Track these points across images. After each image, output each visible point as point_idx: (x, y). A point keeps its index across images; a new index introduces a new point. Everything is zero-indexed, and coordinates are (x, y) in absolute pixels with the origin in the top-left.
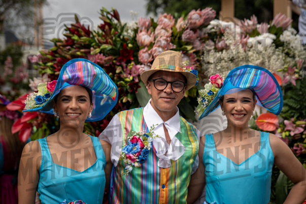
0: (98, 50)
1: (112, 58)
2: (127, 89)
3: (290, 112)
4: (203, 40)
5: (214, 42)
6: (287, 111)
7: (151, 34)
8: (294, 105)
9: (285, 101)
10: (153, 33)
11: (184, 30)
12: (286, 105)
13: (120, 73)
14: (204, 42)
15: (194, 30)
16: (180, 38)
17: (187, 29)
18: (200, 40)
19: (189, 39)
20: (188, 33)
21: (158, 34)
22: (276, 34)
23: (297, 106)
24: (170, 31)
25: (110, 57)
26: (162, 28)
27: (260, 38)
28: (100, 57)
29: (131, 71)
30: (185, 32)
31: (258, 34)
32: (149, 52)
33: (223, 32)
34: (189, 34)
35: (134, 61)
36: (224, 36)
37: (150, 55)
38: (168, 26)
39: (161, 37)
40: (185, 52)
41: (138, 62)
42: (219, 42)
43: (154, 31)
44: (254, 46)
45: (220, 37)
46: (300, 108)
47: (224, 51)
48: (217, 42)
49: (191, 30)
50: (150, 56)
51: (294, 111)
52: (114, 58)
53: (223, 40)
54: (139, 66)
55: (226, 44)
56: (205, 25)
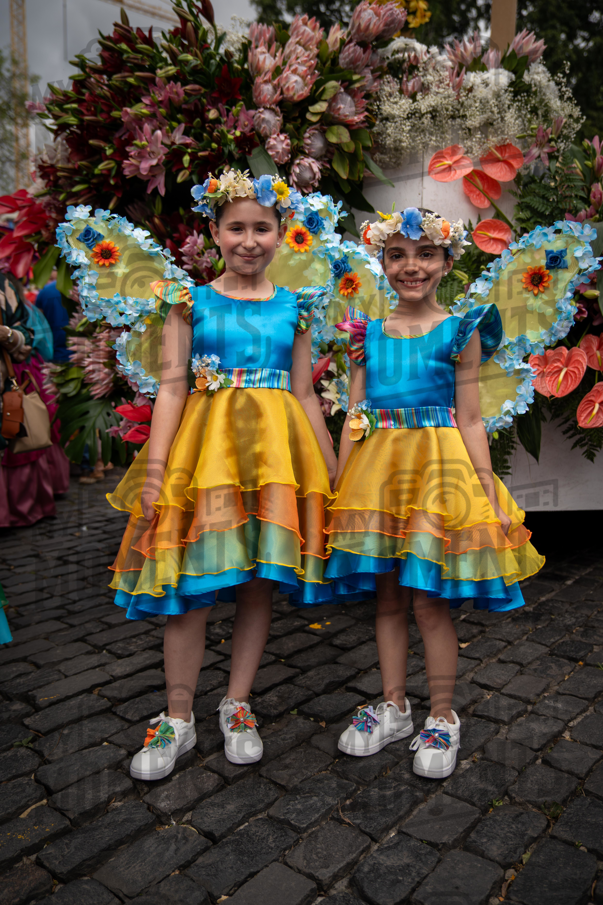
0: (172, 70)
1: (200, 90)
2: (230, 152)
3: (532, 221)
4: (379, 74)
5: (401, 80)
6: (528, 220)
7: (277, 51)
8: (541, 208)
9: (527, 200)
10: (281, 49)
11: (343, 43)
12: (528, 207)
13: (217, 121)
14: (380, 77)
15: (363, 44)
16: (335, 61)
17: (350, 41)
18: (373, 72)
19: (353, 62)
20: (351, 50)
21: (291, 52)
22: (514, 72)
23: (547, 209)
24: (315, 51)
25: (197, 87)
26: (298, 43)
27: (486, 75)
28: (175, 90)
29: (237, 121)
30: (347, 47)
31: (484, 68)
32: (275, 82)
33: (414, 63)
34: (355, 51)
35: (243, 100)
36: (418, 70)
37: (275, 88)
38: (311, 39)
39: (297, 58)
40: (347, 83)
41: (252, 105)
42: (408, 81)
43: (283, 46)
44: (475, 88)
45: (411, 73)
46: (551, 213)
47: (419, 97)
48: (405, 79)
49: (358, 44)
50: (276, 92)
51: (539, 220)
52: (203, 90)
53: (417, 75)
54: (252, 112)
55: (423, 84)
56: (383, 39)
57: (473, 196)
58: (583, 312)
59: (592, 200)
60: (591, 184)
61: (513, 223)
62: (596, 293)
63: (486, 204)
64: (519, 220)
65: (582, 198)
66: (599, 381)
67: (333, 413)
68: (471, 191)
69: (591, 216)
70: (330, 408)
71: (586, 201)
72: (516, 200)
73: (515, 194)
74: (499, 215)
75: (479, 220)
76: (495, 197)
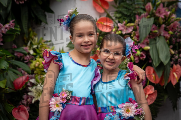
57: (97, 8)
58: (144, 56)
59: (147, 9)
60: (147, 3)
61: (114, 18)
62: (148, 48)
63: (102, 11)
64: (116, 18)
65: (141, 8)
66: (149, 85)
67: (33, 102)
68: (96, 5)
69: (147, 16)
70: (32, 100)
71: (144, 10)
72: (116, 9)
73: (115, 7)
74: (108, 16)
75: (100, 17)
76: (106, 8)
